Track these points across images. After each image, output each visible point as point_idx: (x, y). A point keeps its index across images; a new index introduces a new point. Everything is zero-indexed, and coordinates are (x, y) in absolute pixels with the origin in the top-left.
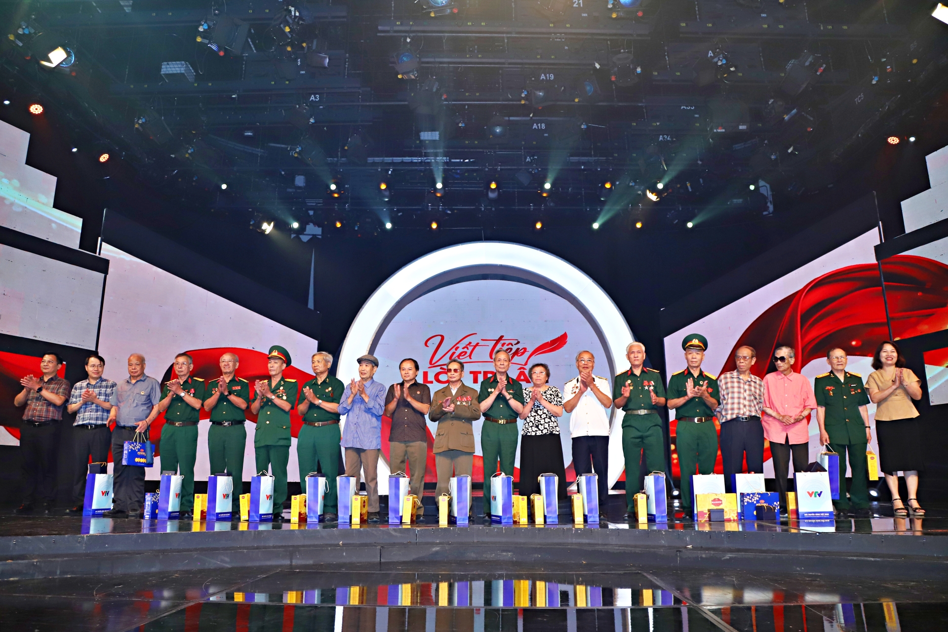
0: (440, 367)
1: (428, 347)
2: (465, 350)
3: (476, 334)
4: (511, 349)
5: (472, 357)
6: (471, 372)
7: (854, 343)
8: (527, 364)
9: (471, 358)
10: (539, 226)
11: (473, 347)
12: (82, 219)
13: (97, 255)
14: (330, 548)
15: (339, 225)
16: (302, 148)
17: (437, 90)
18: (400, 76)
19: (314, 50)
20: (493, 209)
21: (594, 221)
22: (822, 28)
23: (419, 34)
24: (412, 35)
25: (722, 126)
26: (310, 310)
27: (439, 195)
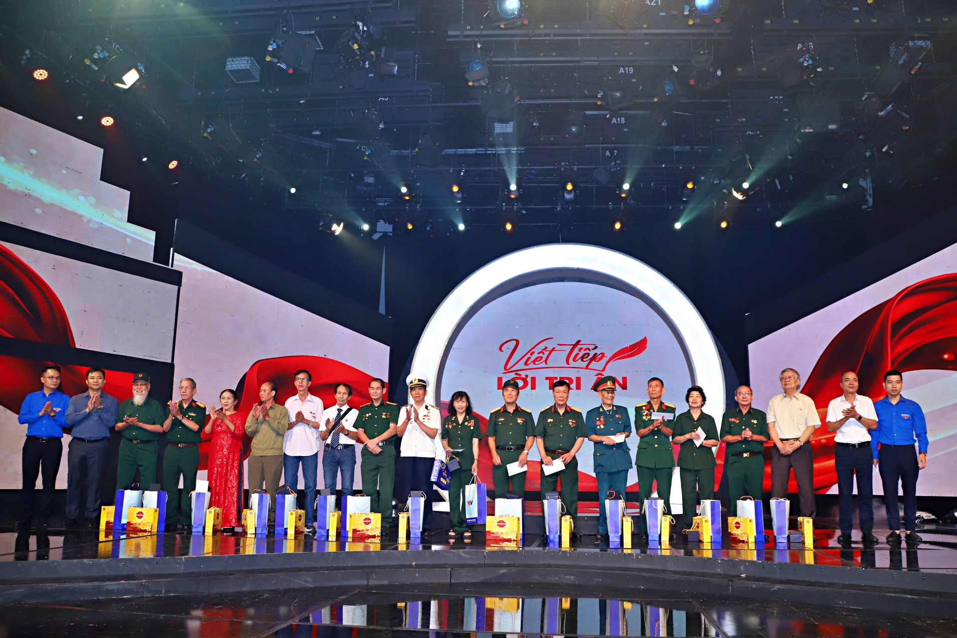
0: (515, 373)
1: (503, 351)
2: (541, 355)
3: (552, 338)
4: (589, 354)
5: (548, 363)
6: (547, 378)
7: (946, 356)
8: (605, 370)
9: (546, 364)
10: (618, 226)
11: (549, 352)
12: (155, 232)
13: (170, 267)
14: (403, 570)
15: (410, 227)
16: (371, 151)
17: (510, 92)
18: (470, 84)
19: (382, 58)
20: (570, 208)
21: (677, 220)
22: (919, 21)
23: (490, 39)
24: (482, 39)
25: (810, 126)
26: (381, 315)
27: (513, 196)
